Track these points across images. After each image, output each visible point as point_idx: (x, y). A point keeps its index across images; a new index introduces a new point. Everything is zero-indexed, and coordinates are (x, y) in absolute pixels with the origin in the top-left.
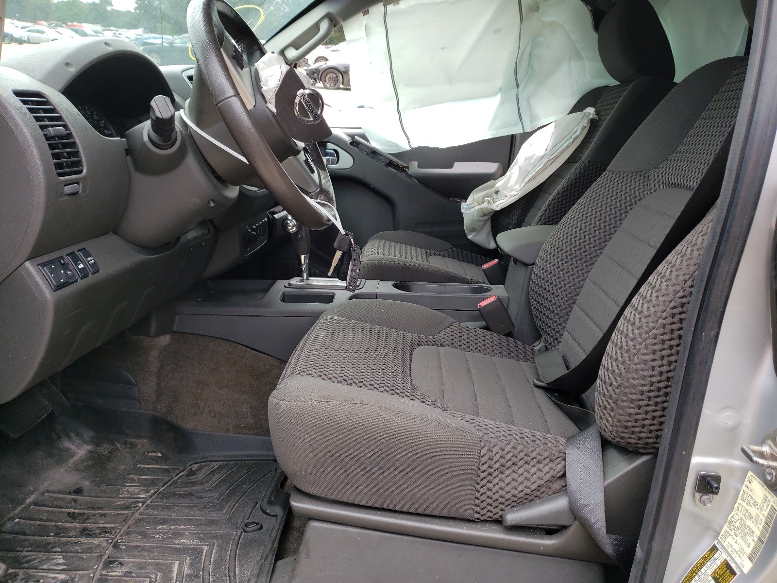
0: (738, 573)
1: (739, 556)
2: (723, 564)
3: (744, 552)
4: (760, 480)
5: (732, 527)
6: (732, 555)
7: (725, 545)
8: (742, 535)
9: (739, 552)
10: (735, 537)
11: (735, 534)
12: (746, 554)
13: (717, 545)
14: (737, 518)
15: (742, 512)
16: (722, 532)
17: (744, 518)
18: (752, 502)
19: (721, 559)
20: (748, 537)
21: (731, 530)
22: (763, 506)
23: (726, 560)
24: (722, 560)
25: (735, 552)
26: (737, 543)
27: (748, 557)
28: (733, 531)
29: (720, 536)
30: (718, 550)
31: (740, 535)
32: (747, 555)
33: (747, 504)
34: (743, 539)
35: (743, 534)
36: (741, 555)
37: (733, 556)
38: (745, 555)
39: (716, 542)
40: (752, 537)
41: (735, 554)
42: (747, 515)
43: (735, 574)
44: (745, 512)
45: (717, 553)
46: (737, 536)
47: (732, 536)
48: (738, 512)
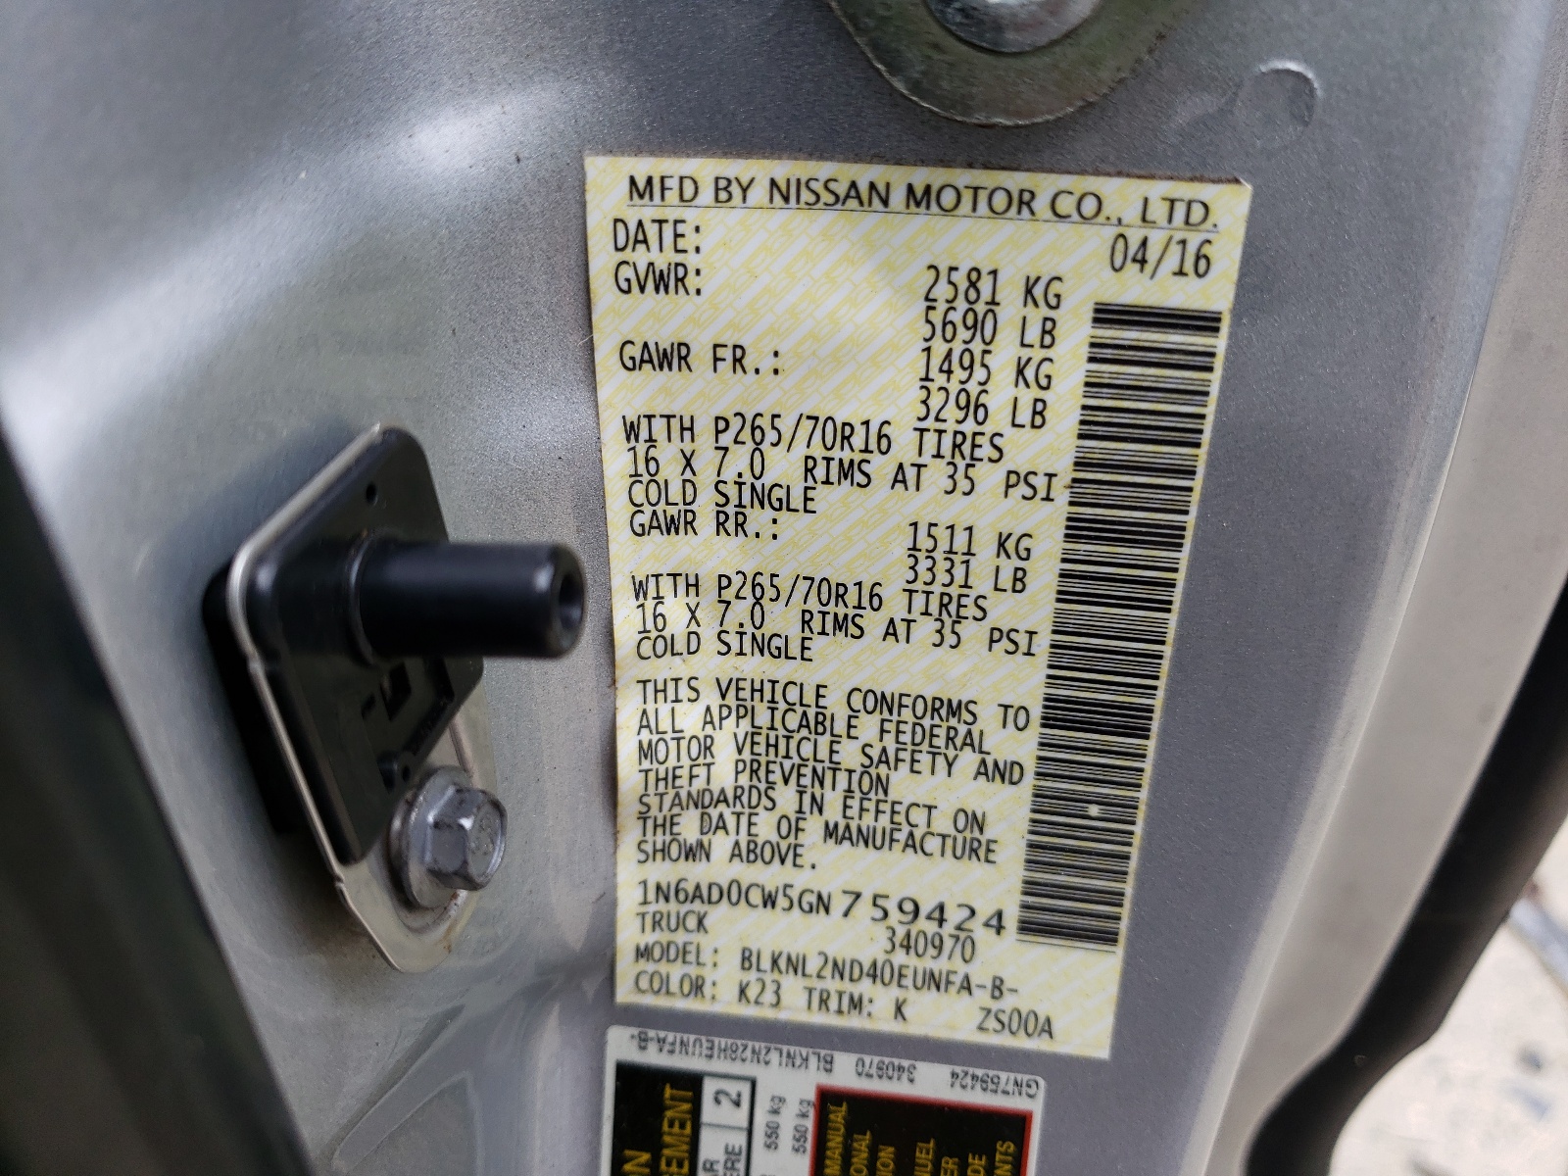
0: (1035, 1106)
1: (934, 981)
2: (835, 1141)
3: (954, 916)
4: (784, 169)
5: (689, 827)
6: (854, 1022)
7: (723, 1001)
8: (833, 813)
9: (900, 957)
10: (771, 876)
11: (750, 852)
12: (997, 923)
13: (654, 1057)
14: (690, 719)
15: (708, 632)
16: (629, 935)
17: (755, 667)
18: (783, 467)
19: (788, 1122)
20: (903, 785)
21: (691, 853)
22: (974, 407)
23: (827, 1099)
24: (795, 1119)
25: (865, 988)
26: (823, 904)
27: (1026, 927)
28: (721, 844)
29: (626, 968)
30: (692, 1083)
31: (813, 826)
32: (1011, 921)
33: (734, 523)
34: (866, 839)
35: (833, 800)
36: (940, 966)
37: (880, 1019)
38: (982, 935)
39: (621, 1045)
40: (968, 760)
41: (881, 998)
42: (783, 620)
43: (1015, 1125)
44: (740, 611)
45: (709, 1112)
46: (787, 853)
47: (734, 894)
48: (664, 669)
